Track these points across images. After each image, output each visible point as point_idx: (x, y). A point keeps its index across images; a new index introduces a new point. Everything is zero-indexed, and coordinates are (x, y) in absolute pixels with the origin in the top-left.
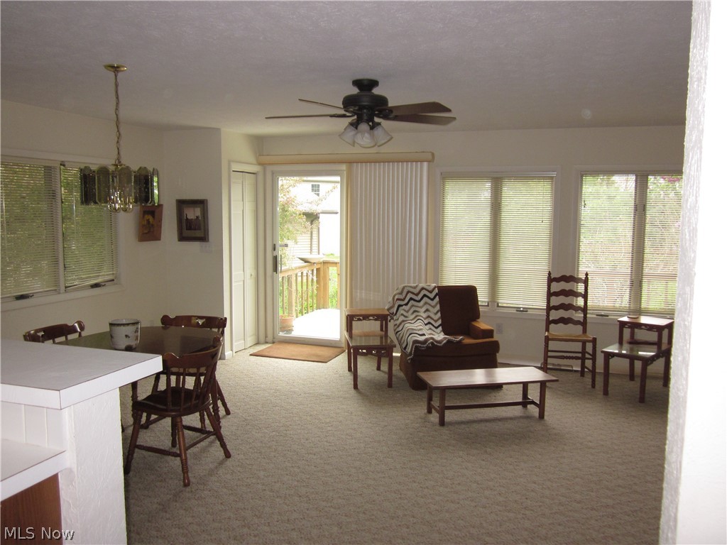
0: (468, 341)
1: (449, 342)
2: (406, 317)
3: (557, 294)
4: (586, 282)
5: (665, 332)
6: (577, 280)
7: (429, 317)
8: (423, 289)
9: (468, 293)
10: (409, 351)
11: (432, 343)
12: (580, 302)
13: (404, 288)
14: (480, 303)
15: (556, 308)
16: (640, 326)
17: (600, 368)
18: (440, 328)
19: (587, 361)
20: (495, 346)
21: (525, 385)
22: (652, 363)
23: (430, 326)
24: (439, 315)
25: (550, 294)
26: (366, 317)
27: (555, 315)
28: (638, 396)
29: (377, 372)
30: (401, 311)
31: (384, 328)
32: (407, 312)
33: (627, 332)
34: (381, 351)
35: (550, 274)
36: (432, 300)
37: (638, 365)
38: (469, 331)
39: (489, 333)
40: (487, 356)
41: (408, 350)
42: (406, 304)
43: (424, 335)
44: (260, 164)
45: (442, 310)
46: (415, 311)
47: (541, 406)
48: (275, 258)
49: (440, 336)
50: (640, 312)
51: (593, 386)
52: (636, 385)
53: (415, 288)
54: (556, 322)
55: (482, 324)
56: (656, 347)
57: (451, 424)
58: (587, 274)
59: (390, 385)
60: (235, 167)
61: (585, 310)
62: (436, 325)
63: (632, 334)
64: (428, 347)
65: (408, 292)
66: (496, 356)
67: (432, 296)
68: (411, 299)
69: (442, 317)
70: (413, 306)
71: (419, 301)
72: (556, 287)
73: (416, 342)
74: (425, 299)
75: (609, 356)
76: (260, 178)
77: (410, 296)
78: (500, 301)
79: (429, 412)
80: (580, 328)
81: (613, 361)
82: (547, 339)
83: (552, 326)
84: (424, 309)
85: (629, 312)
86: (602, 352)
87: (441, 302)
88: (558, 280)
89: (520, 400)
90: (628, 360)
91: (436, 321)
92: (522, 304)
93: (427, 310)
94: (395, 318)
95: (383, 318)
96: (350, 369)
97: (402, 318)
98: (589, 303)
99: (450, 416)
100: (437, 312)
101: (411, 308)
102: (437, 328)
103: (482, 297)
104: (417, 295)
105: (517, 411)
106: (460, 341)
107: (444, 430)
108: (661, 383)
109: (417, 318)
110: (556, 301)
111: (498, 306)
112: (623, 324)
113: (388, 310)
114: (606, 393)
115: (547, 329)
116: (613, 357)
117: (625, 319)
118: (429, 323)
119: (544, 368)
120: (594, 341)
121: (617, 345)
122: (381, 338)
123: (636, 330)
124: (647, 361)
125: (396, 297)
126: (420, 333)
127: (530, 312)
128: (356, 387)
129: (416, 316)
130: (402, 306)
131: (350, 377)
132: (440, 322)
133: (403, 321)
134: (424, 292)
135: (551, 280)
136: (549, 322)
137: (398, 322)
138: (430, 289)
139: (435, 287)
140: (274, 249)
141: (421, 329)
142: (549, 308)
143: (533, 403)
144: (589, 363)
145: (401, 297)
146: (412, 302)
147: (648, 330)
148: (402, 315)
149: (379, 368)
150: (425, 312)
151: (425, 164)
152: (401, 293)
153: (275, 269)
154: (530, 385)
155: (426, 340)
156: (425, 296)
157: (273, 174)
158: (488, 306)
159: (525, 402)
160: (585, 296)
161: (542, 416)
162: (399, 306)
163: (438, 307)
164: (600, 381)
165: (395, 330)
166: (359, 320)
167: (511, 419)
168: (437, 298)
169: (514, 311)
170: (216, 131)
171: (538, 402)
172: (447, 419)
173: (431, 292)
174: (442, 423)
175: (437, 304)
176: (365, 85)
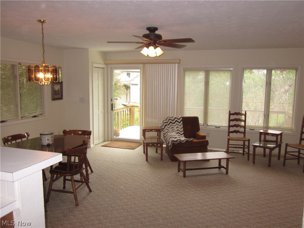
0: (195, 140)
1: (187, 141)
2: (168, 130)
3: (233, 120)
4: (245, 115)
5: (279, 137)
6: (241, 114)
7: (178, 130)
8: (175, 118)
9: (196, 119)
10: (170, 145)
11: (180, 141)
12: (243, 124)
13: (167, 118)
14: (200, 124)
15: (233, 126)
16: (268, 134)
17: (251, 152)
18: (183, 135)
20: (207, 143)
21: (220, 160)
22: (274, 150)
24: (182, 129)
25: (230, 120)
26: (151, 130)
27: (232, 129)
28: (268, 164)
29: (156, 154)
30: (166, 127)
31: (159, 135)
32: (169, 128)
33: (263, 136)
34: (157, 145)
35: (230, 112)
36: (180, 123)
37: (267, 151)
38: (196, 136)
39: (204, 137)
40: (203, 147)
42: (169, 125)
43: (176, 138)
44: (105, 64)
45: (184, 127)
46: (172, 128)
47: (227, 169)
48: (112, 105)
49: (183, 138)
50: (268, 128)
51: (248, 160)
52: (267, 159)
53: (172, 117)
54: (232, 132)
55: (201, 133)
56: (275, 143)
57: (188, 176)
58: (246, 112)
59: (162, 159)
60: (95, 65)
61: (245, 127)
62: (181, 133)
63: (265, 137)
64: (178, 143)
65: (169, 119)
66: (207, 147)
67: (179, 121)
68: (170, 122)
69: (184, 130)
70: (171, 125)
71: (174, 123)
72: (232, 117)
73: (173, 141)
74: (177, 122)
75: (255, 147)
76: (106, 70)
77: (170, 121)
78: (208, 123)
79: (179, 171)
80: (243, 135)
81: (257, 149)
82: (229, 140)
83: (231, 134)
85: (263, 128)
86: (253, 145)
87: (183, 124)
88: (233, 114)
89: (217, 166)
90: (263, 148)
91: (181, 132)
92: (217, 124)
94: (164, 130)
95: (159, 131)
96: (144, 152)
97: (167, 131)
98: (247, 124)
99: (188, 173)
100: (182, 128)
101: (170, 126)
102: (181, 135)
103: (201, 121)
104: (173, 120)
105: (217, 170)
106: (192, 141)
107: (185, 179)
108: (277, 158)
109: (173, 131)
110: (232, 123)
111: (207, 125)
112: (261, 133)
113: (161, 127)
114: (254, 163)
115: (229, 135)
116: (257, 147)
117: (262, 131)
118: (178, 133)
119: (227, 152)
120: (249, 140)
121: (258, 142)
122: (158, 139)
123: (266, 136)
124: (272, 149)
125: (164, 122)
126: (175, 137)
127: (221, 128)
128: (147, 160)
129: (173, 130)
130: (167, 125)
131: (144, 156)
132: (183, 132)
133: (167, 132)
135: (230, 114)
136: (229, 132)
137: (165, 132)
139: (181, 117)
140: (112, 101)
141: (175, 136)
142: (230, 126)
143: (223, 167)
144: (246, 150)
145: (166, 121)
147: (272, 136)
148: (167, 129)
149: (157, 152)
150: (176, 128)
151: (177, 64)
152: (166, 120)
153: (112, 109)
154: (222, 160)
155: (177, 140)
156: (176, 121)
157: (111, 68)
158: (203, 125)
159: (220, 167)
160: (245, 121)
161: (227, 173)
162: (166, 125)
163: (182, 126)
164: (251, 157)
165: (164, 136)
166: (148, 131)
167: (214, 174)
168: (182, 122)
169: (214, 127)
170: (87, 50)
171: (225, 167)
172: (187, 174)
173: (179, 119)
174: (184, 176)
175: (181, 124)
176: (152, 30)
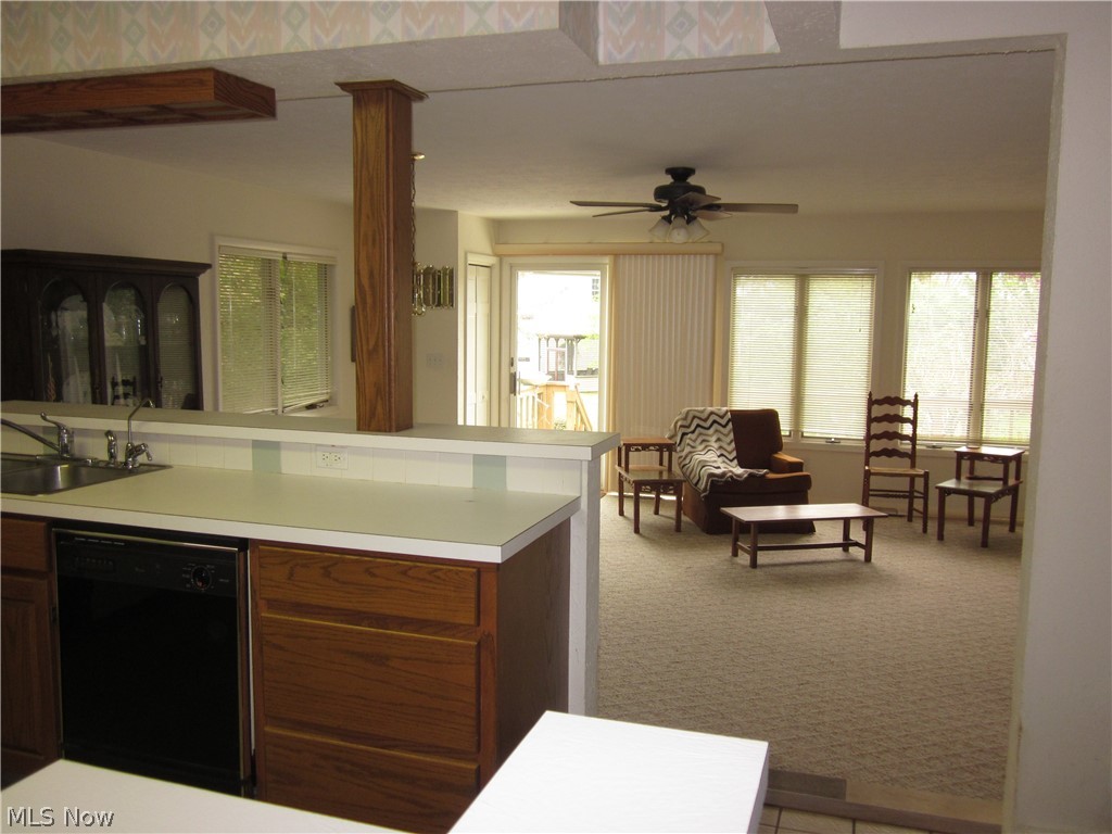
0: (772, 476)
1: (751, 475)
2: (693, 447)
3: (879, 420)
4: (915, 404)
5: (1012, 466)
6: (905, 403)
7: (721, 447)
8: (712, 413)
9: (768, 418)
10: (703, 486)
11: (731, 477)
12: (907, 429)
13: (688, 412)
14: (783, 433)
15: (878, 437)
16: (981, 457)
17: (933, 508)
18: (736, 461)
19: (915, 500)
20: (807, 480)
21: (847, 521)
22: (997, 500)
23: (723, 458)
24: (733, 445)
25: (870, 420)
26: (645, 447)
27: (876, 445)
28: (980, 541)
30: (687, 440)
32: (694, 441)
33: (965, 464)
34: (667, 487)
35: (870, 395)
36: (724, 426)
37: (979, 503)
38: (773, 464)
39: (798, 467)
40: (797, 491)
41: (701, 486)
42: (693, 432)
43: (719, 468)
44: (495, 254)
45: (737, 440)
46: (704, 441)
47: (868, 547)
48: (513, 377)
49: (737, 470)
50: (980, 442)
51: (925, 531)
52: (977, 530)
53: (702, 412)
54: (877, 454)
55: (786, 457)
56: (1001, 482)
57: (763, 566)
58: (916, 396)
59: (678, 528)
60: (471, 259)
61: (913, 439)
62: (731, 457)
63: (972, 469)
64: (726, 482)
65: (694, 417)
66: (806, 492)
67: (723, 422)
68: (698, 426)
69: (737, 449)
70: (700, 434)
71: (709, 428)
72: (878, 411)
73: (711, 475)
74: (715, 425)
75: (945, 492)
76: (496, 272)
77: (696, 422)
78: (804, 430)
79: (735, 554)
80: (907, 461)
81: (949, 499)
82: (868, 474)
83: (873, 459)
84: (714, 438)
85: (968, 442)
86: (937, 487)
87: (735, 430)
88: (880, 402)
89: (840, 541)
90: (966, 497)
91: (730, 453)
92: (834, 434)
93: (718, 440)
94: (678, 449)
95: (665, 448)
96: (621, 513)
97: (688, 449)
98: (919, 432)
99: (762, 558)
100: (731, 442)
101: (698, 437)
102: (731, 461)
103: (785, 427)
104: (705, 420)
105: (838, 553)
106: (764, 476)
107: (758, 572)
108: (1007, 528)
109: (707, 449)
110: (877, 428)
111: (802, 436)
112: (961, 455)
113: (670, 438)
114: (941, 537)
115: (867, 464)
116: (949, 494)
117: (964, 449)
118: (722, 455)
119: (865, 503)
120: (926, 476)
121: (954, 480)
122: (661, 473)
123: (976, 462)
124: (990, 499)
125: (679, 424)
126: (714, 465)
127: (843, 443)
128: (637, 530)
129: (706, 447)
130: (687, 434)
131: (624, 522)
132: (734, 454)
133: (691, 452)
134: (713, 418)
135: (871, 402)
136: (869, 455)
137: (684, 454)
138: (721, 413)
139: (727, 412)
140: (512, 364)
141: (715, 461)
142: (869, 437)
143: (857, 544)
144: (918, 504)
145: (685, 423)
146: (699, 429)
147: (992, 461)
148: (688, 444)
149: (657, 512)
150: (716, 441)
151: (711, 257)
152: (685, 419)
153: (513, 389)
154: (852, 521)
155: (724, 474)
156: (715, 422)
157: (511, 267)
158: (790, 436)
159: (847, 544)
160: (914, 422)
161: (868, 558)
162: (684, 434)
163: (732, 436)
164: (933, 526)
165: (679, 464)
166: (637, 450)
167: (832, 562)
168: (730, 425)
169: (823, 442)
170: (453, 215)
171: (864, 543)
172: (760, 561)
173: (722, 417)
174: (754, 564)
175: (729, 432)
176: (681, 174)
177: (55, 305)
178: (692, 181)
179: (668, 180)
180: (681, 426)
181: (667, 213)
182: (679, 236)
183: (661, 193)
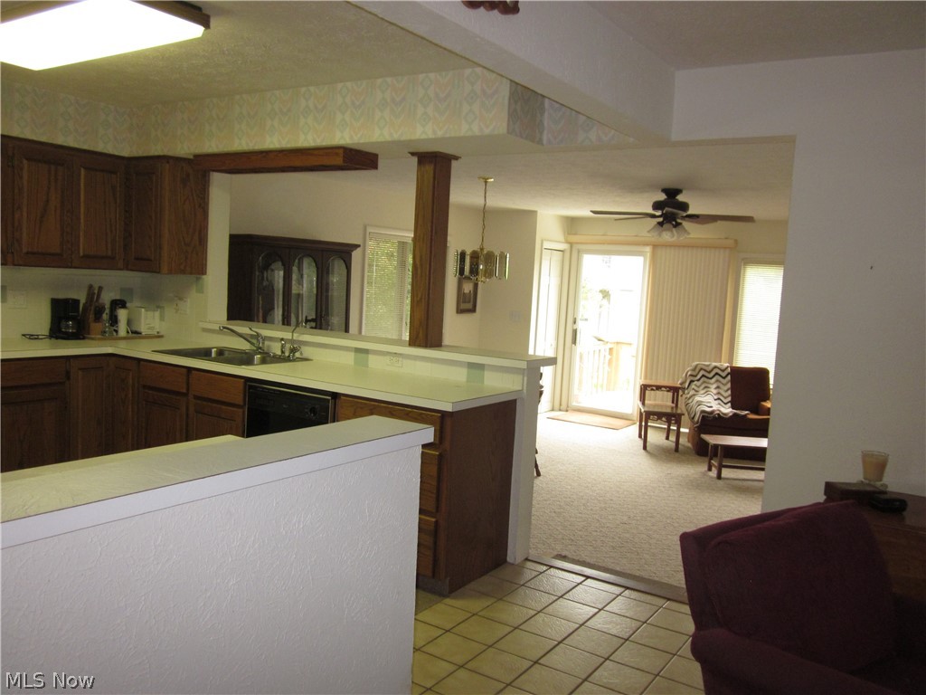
1: (735, 415)
2: (697, 391)
7: (719, 393)
8: (715, 367)
9: (761, 374)
11: (718, 414)
13: (697, 365)
14: (770, 387)
18: (729, 404)
23: (720, 401)
24: (729, 392)
26: (659, 388)
29: (666, 441)
30: (693, 386)
31: (675, 400)
32: (698, 387)
34: (672, 418)
36: (724, 378)
38: (756, 409)
41: (696, 419)
42: (698, 380)
43: (712, 407)
44: (567, 242)
45: (732, 389)
46: (706, 387)
48: (575, 332)
49: (727, 410)
53: (708, 366)
57: (726, 479)
59: (677, 449)
60: (546, 245)
62: (726, 401)
64: (714, 417)
65: (701, 369)
67: (724, 374)
68: (703, 376)
69: (732, 395)
70: (704, 382)
71: (711, 378)
73: (703, 412)
74: (717, 377)
76: (567, 255)
77: (702, 373)
79: (710, 469)
84: (715, 386)
87: (732, 381)
91: (725, 398)
93: (718, 387)
94: (686, 391)
95: (674, 391)
96: (640, 436)
97: (692, 392)
99: (726, 473)
100: (728, 390)
101: (702, 384)
102: (726, 404)
104: (709, 372)
106: (746, 415)
107: (720, 482)
113: (681, 384)
118: (719, 399)
122: (672, 408)
125: (690, 373)
126: (709, 405)
128: (645, 448)
129: (707, 392)
130: (694, 381)
131: (641, 442)
132: (729, 399)
133: (694, 395)
134: (716, 371)
137: (688, 396)
138: (723, 368)
139: (728, 367)
140: (575, 323)
141: (710, 402)
145: (694, 374)
146: (703, 379)
148: (694, 389)
149: (667, 438)
150: (716, 388)
151: (728, 251)
152: (694, 370)
153: (574, 341)
155: (713, 412)
156: (717, 374)
157: (579, 251)
162: (692, 381)
163: (729, 385)
165: (685, 402)
166: (652, 390)
168: (729, 377)
170: (534, 213)
172: (723, 476)
173: (723, 371)
174: (719, 477)
175: (727, 383)
176: (672, 193)
177: (266, 267)
178: (680, 198)
179: (662, 197)
180: (691, 375)
181: (661, 219)
182: (668, 236)
183: (657, 206)
